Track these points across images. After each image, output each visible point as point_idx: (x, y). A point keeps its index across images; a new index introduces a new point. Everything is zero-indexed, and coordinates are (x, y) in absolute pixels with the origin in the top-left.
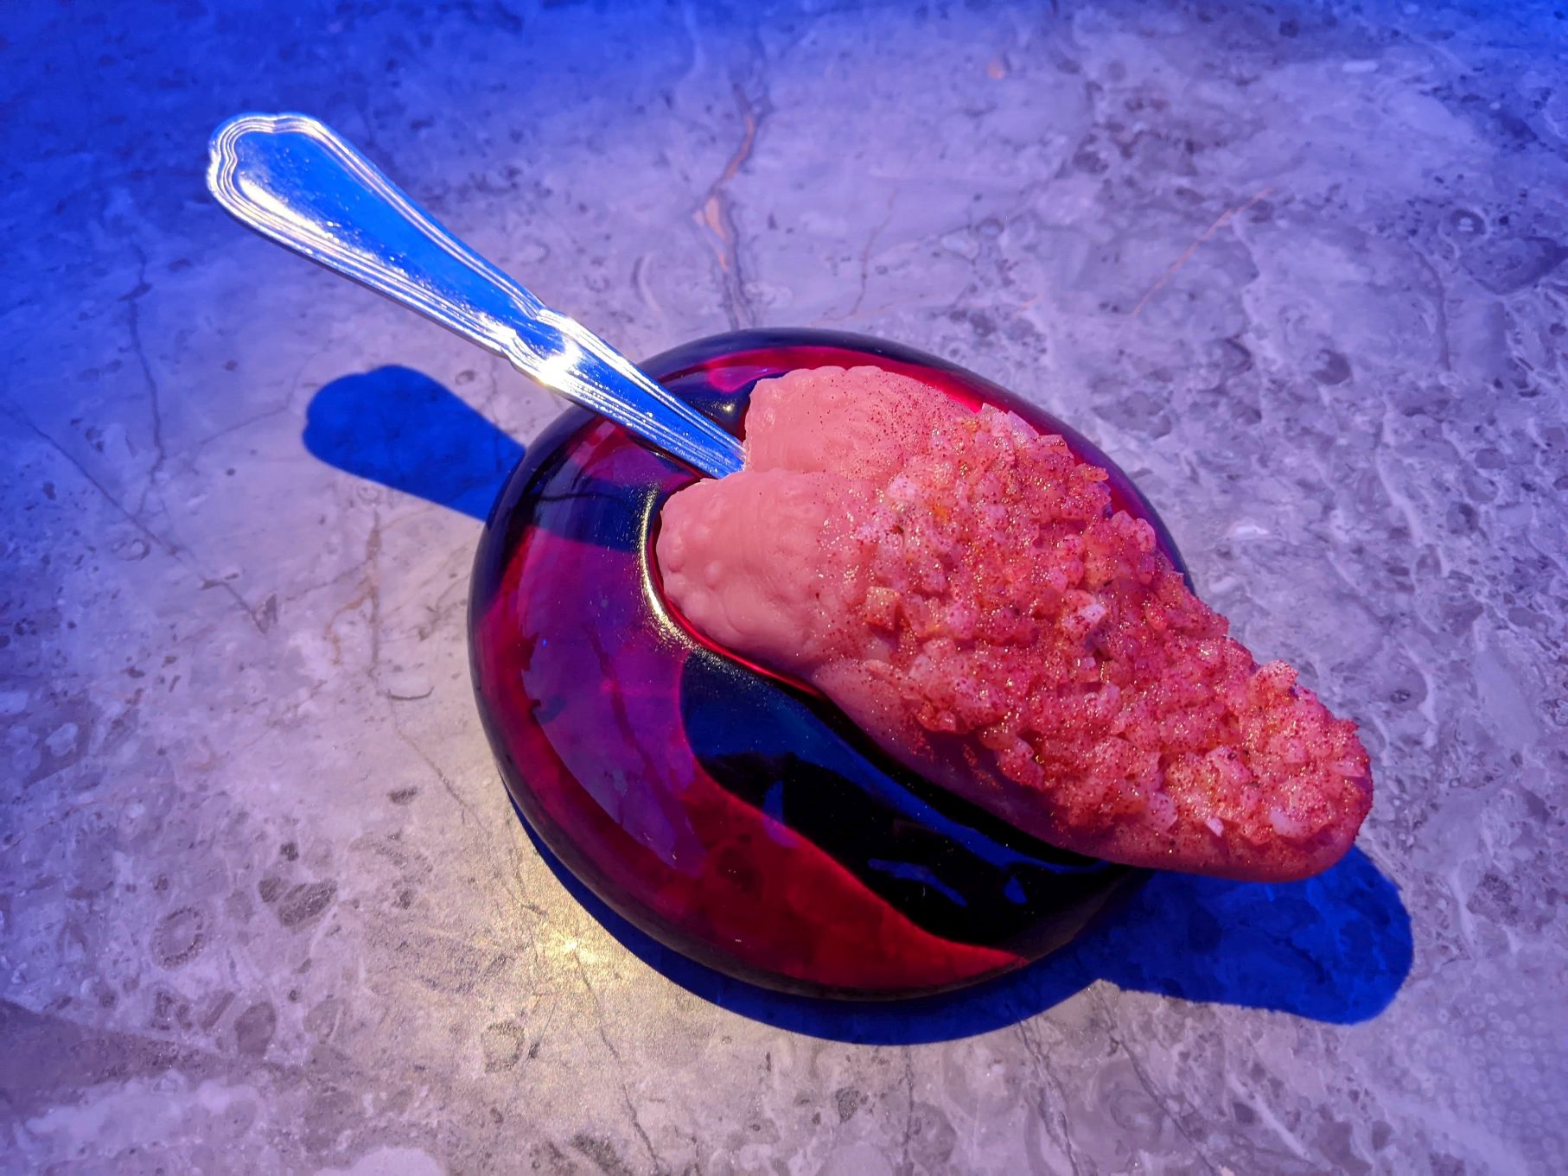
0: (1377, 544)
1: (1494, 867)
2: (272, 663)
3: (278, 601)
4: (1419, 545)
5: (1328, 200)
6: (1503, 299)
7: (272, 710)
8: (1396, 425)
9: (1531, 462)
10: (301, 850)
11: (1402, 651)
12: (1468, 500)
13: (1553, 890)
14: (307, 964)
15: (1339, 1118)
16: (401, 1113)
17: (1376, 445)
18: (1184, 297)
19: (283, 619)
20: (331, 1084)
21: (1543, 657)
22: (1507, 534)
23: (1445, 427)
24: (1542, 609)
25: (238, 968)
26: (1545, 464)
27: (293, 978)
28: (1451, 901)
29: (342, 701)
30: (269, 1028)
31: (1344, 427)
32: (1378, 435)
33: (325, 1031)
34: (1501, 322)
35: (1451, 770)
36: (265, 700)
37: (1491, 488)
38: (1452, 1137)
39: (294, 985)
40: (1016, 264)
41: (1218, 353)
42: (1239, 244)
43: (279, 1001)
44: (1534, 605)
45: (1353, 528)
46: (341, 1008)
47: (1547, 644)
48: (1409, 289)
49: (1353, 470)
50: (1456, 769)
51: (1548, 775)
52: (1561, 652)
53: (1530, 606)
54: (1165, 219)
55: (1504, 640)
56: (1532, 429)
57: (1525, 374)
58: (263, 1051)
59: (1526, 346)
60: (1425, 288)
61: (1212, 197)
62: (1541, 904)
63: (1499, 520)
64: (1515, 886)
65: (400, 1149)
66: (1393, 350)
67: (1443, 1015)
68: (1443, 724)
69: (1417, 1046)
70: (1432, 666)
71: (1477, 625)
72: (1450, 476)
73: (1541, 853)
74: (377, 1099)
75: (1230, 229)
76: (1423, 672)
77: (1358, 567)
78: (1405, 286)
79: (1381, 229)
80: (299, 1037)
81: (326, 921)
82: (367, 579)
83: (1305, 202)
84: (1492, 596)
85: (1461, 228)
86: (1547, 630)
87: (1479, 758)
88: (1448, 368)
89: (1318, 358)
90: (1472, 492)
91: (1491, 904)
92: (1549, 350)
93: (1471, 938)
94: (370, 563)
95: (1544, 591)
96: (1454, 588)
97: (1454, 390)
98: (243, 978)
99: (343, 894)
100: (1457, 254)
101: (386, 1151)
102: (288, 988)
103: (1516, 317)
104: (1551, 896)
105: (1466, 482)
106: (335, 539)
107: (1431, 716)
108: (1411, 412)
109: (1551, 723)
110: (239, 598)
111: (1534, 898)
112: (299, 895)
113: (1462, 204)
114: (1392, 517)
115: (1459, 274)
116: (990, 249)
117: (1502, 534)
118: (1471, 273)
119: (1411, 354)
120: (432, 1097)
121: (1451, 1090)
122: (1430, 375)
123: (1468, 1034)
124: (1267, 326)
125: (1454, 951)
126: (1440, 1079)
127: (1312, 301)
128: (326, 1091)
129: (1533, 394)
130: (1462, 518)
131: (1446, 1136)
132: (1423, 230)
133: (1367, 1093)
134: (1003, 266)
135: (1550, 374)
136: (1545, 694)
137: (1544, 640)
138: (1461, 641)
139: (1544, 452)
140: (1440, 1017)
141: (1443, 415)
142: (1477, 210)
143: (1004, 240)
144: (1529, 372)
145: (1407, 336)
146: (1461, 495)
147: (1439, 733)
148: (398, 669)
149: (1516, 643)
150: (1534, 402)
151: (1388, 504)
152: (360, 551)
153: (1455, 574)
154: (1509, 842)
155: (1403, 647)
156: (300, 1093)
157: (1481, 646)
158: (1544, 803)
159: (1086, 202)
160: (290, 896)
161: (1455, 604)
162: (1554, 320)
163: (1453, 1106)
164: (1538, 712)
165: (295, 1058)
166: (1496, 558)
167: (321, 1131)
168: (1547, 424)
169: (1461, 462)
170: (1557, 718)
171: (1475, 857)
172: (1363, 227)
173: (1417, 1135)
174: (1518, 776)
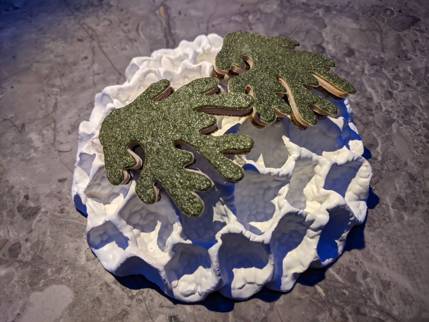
0: (363, 102)
1: (400, 195)
2: (23, 142)
3: (25, 124)
4: (376, 102)
5: (347, 6)
6: (400, 33)
7: (23, 156)
8: (368, 68)
9: (409, 79)
10: (30, 197)
11: (371, 133)
12: (390, 90)
13: (417, 201)
14: (31, 231)
15: (353, 270)
16: (59, 275)
17: (363, 74)
18: (305, 33)
19: (27, 129)
20: (38, 266)
21: (413, 134)
22: (402, 99)
23: (383, 69)
24: (413, 120)
25: (10, 232)
26: (413, 79)
27: (27, 235)
28: (387, 205)
29: (44, 153)
30: (19, 250)
31: (353, 69)
32: (363, 71)
33: (36, 250)
34: (399, 40)
35: (386, 167)
36: (20, 153)
37: (397, 86)
38: (387, 275)
39: (27, 237)
40: (254, 24)
41: (315, 49)
42: (321, 18)
43: (22, 242)
44: (411, 119)
45: (356, 98)
46: (41, 244)
47: (415, 130)
48: (372, 30)
49: (356, 81)
50: (388, 167)
51: (415, 168)
52: (419, 133)
53: (409, 120)
54: (299, 11)
55: (401, 129)
56: (409, 69)
57: (407, 54)
58: (17, 257)
59: (407, 46)
60: (377, 30)
61: (313, 5)
62: (414, 206)
63: (400, 95)
64: (406, 200)
65: (59, 285)
66: (367, 48)
67: (384, 239)
68: (383, 154)
69: (377, 248)
70: (380, 137)
71: (394, 125)
72: (385, 83)
73: (414, 191)
74: (52, 270)
75: (318, 14)
76: (377, 139)
77: (357, 109)
78: (371, 30)
79: (363, 14)
80: (28, 252)
81: (38, 218)
82: (53, 117)
83: (341, 6)
84: (398, 117)
85: (388, 14)
86: (414, 126)
87: (395, 163)
88: (384, 52)
89: (345, 50)
90: (392, 87)
91: (399, 206)
92: (414, 47)
93: (393, 216)
94: (54, 113)
95: (414, 115)
96: (386, 115)
97: (386, 59)
98: (11, 235)
99: (43, 210)
100: (386, 20)
101: (55, 286)
102: (24, 238)
103: (404, 38)
104: (417, 203)
105: (390, 84)
106: (43, 106)
107: (380, 152)
108: (373, 65)
109: (416, 153)
110: (13, 123)
111: (412, 204)
112: (29, 210)
113: (387, 7)
114: (367, 94)
115: (387, 26)
116: (246, 20)
117: (401, 99)
118: (390, 26)
119: (373, 48)
120: (69, 270)
121: (387, 261)
122: (378, 54)
123: (392, 244)
124: (329, 41)
125: (388, 220)
126: (383, 258)
127: (343, 34)
128: (36, 268)
129: (409, 59)
130: (388, 95)
131: (385, 274)
132: (376, 14)
133: (361, 262)
134: (250, 25)
135: (414, 54)
136: (415, 144)
137: (414, 129)
138: (389, 129)
139: (413, 76)
140: (383, 240)
141: (382, 66)
142: (392, 9)
143: (250, 17)
144: (408, 53)
145: (372, 44)
146: (388, 88)
147: (382, 156)
148: (62, 143)
149: (405, 130)
150: (409, 62)
151: (366, 91)
152: (51, 109)
153: (386, 111)
154: (404, 188)
155: (371, 132)
156: (28, 269)
157: (395, 131)
158: (414, 176)
159: (275, 7)
160: (26, 211)
161: (387, 119)
162: (415, 39)
163: (388, 266)
164: (413, 150)
165: (27, 259)
166: (399, 106)
167: (35, 280)
168: (414, 68)
169: (388, 79)
170: (418, 151)
171: (394, 192)
172: (358, 13)
173: (377, 274)
174: (406, 168)
